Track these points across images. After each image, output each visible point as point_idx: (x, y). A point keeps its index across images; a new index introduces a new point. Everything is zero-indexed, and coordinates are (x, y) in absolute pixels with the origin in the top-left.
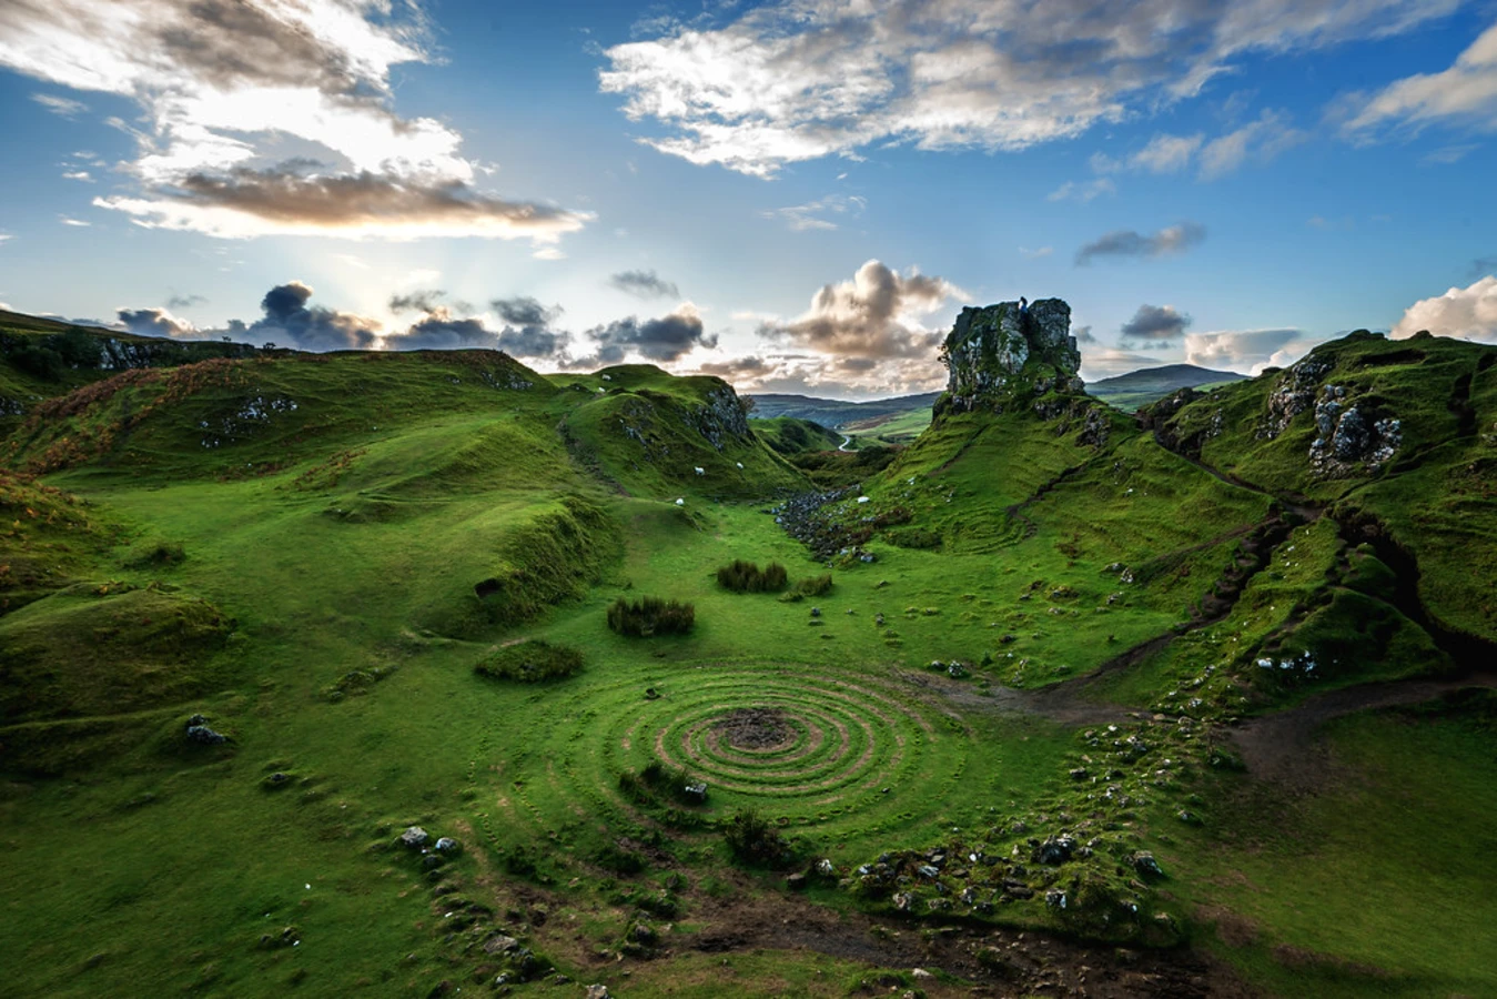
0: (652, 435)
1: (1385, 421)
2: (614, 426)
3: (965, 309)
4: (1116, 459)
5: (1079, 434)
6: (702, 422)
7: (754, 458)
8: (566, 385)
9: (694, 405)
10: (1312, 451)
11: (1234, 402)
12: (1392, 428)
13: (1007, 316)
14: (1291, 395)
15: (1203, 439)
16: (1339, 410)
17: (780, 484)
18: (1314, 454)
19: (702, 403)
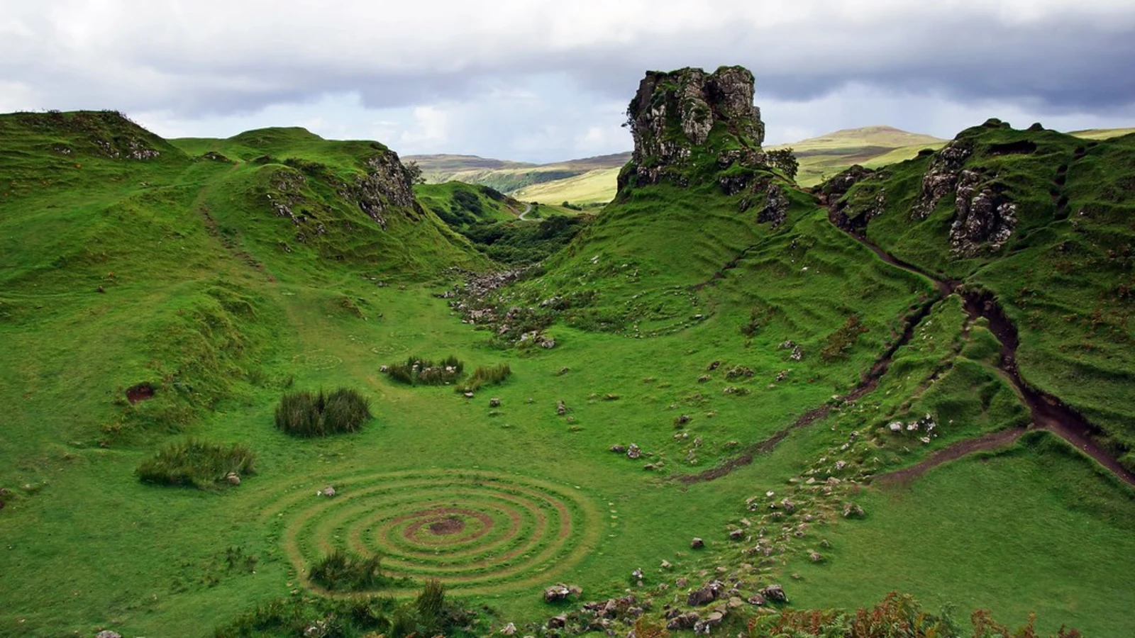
0: (305, 212)
1: (1005, 206)
2: (260, 201)
3: (648, 73)
4: (793, 237)
5: (762, 209)
6: (362, 195)
7: (422, 234)
8: (200, 153)
9: (353, 177)
10: (952, 231)
11: (895, 181)
12: (1010, 212)
13: (691, 83)
14: (938, 178)
15: (869, 218)
16: (972, 194)
17: (453, 263)
18: (953, 234)
19: (362, 174)
